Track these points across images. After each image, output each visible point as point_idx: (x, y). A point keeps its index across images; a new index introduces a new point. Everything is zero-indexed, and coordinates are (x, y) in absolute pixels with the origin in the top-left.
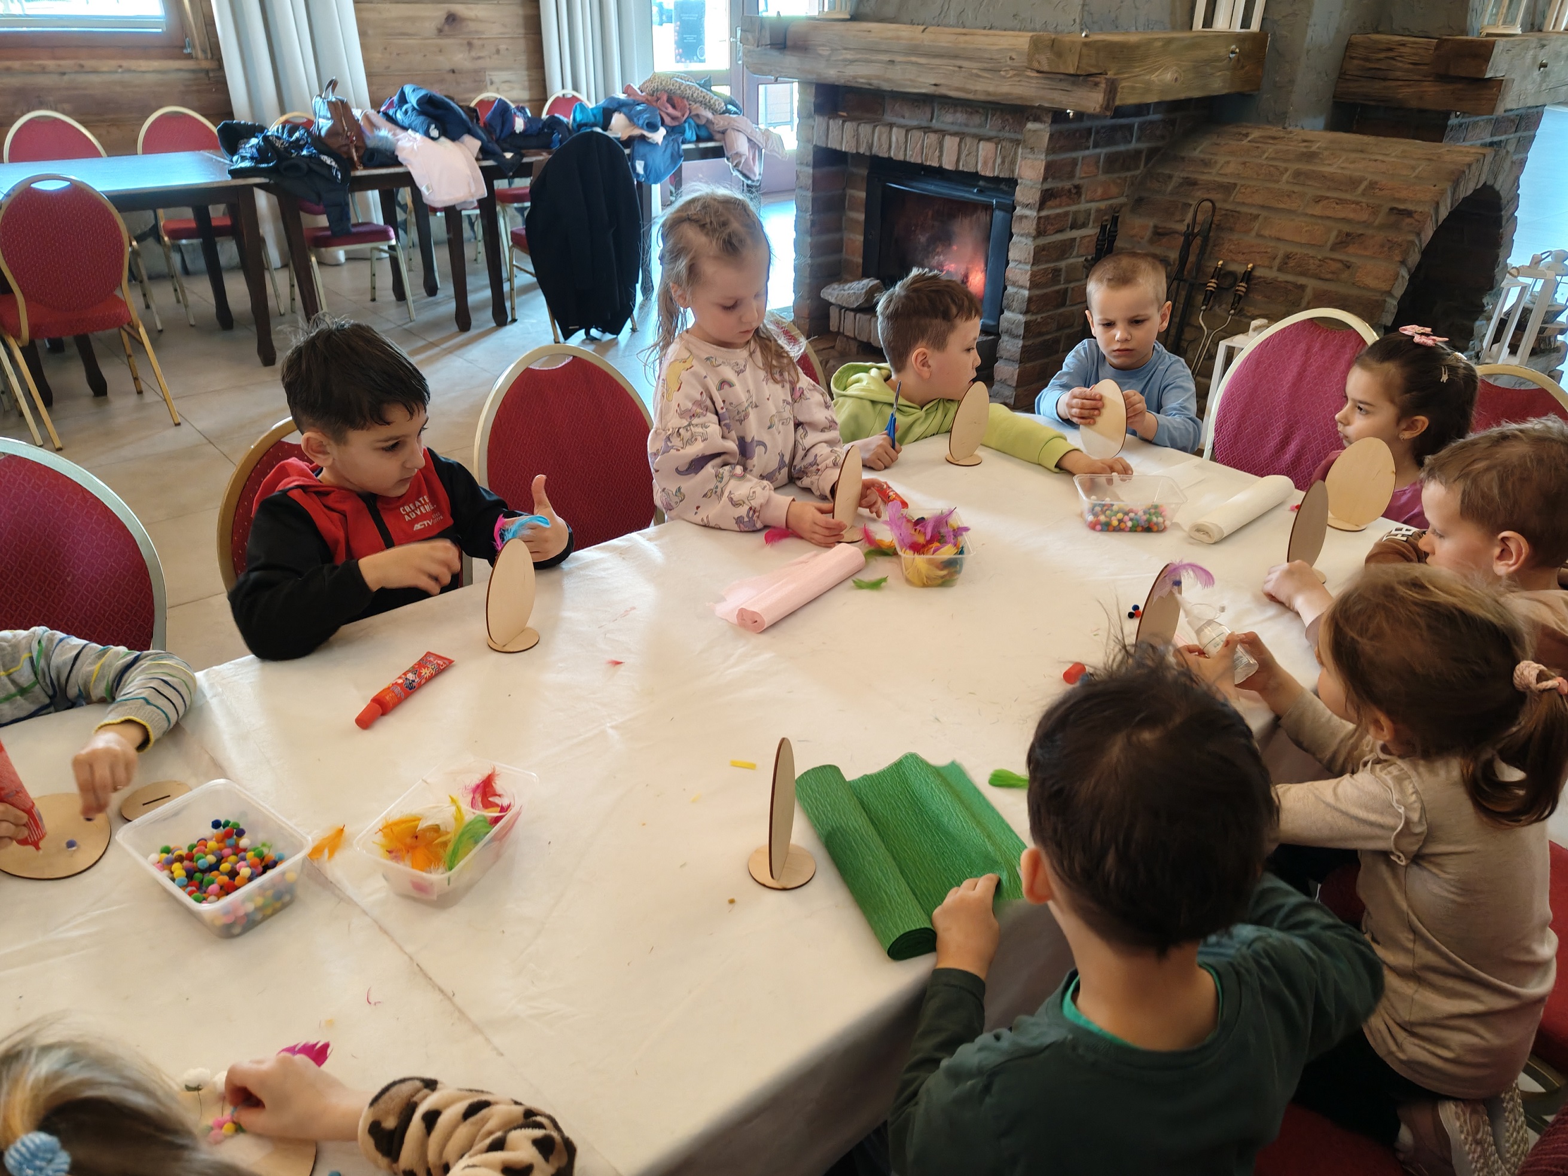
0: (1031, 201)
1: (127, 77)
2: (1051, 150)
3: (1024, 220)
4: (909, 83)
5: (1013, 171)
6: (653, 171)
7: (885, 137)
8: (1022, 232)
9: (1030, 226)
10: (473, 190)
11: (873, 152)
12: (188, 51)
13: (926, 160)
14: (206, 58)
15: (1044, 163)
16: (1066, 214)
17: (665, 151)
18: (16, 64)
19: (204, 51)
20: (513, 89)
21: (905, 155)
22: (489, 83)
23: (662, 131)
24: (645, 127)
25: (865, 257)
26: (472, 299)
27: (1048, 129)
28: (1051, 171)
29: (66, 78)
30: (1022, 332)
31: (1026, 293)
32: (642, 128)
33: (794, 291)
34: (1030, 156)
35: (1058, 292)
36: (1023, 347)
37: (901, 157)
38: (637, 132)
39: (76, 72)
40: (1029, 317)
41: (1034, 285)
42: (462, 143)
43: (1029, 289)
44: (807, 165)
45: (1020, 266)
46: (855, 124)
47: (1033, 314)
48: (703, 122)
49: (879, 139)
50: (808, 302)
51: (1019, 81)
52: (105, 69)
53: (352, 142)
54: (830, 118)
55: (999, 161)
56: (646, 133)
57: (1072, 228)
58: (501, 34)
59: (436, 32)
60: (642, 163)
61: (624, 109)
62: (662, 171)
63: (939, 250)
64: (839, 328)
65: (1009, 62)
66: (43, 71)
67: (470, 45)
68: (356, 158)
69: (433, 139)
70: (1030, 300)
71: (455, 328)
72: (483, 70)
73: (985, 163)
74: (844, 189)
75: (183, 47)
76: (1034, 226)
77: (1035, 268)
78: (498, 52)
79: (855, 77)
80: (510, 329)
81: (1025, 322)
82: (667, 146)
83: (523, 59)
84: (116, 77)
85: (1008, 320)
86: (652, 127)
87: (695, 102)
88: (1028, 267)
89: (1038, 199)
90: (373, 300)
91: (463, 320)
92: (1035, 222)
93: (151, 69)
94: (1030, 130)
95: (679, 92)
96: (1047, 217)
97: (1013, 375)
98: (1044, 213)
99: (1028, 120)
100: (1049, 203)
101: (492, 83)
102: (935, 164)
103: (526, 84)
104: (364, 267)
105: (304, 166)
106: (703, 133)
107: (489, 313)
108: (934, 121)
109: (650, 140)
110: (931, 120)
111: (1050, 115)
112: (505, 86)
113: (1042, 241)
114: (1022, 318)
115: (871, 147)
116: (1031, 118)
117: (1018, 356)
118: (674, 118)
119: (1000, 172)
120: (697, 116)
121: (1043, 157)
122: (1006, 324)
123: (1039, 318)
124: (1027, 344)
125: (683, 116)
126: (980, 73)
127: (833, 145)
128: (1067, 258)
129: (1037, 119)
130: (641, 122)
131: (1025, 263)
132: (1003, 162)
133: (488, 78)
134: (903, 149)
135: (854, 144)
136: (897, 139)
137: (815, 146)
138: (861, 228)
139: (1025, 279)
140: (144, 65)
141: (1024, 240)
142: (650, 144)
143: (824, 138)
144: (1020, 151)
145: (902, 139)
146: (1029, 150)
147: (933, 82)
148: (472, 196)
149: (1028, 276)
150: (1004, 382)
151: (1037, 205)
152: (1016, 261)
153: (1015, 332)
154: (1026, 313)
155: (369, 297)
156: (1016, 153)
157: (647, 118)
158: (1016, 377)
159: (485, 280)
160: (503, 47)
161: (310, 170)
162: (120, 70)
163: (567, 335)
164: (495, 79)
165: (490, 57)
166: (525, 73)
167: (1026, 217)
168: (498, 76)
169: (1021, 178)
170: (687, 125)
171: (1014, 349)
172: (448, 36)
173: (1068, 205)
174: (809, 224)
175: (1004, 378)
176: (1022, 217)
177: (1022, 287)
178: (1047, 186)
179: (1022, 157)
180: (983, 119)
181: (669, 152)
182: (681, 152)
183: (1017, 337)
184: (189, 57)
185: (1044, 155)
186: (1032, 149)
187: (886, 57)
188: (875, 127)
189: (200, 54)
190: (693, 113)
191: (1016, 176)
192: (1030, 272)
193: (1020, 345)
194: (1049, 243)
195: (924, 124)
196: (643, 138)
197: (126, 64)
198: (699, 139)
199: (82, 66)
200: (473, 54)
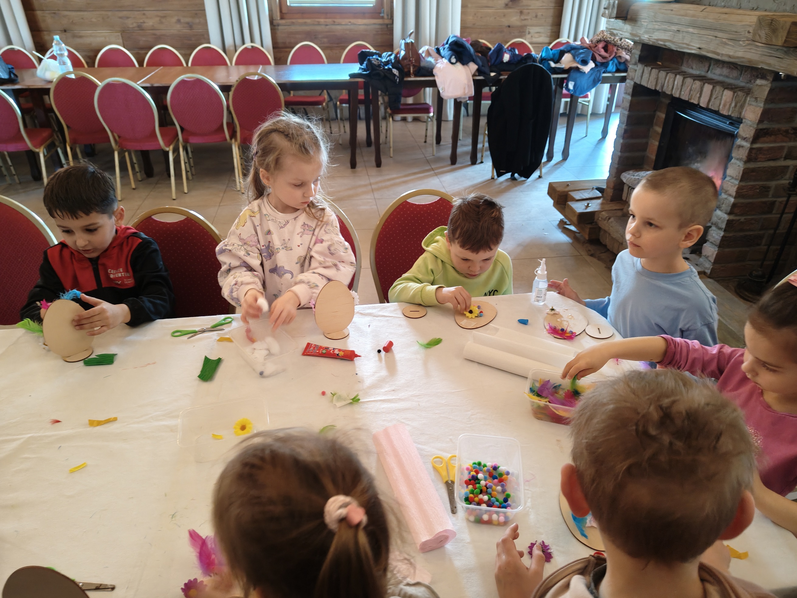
0: (747, 136)
1: (352, 27)
2: (768, 101)
3: (741, 149)
4: (685, 46)
5: (740, 113)
6: (579, 88)
7: (672, 80)
8: (738, 157)
9: (743, 154)
10: (466, 92)
11: (664, 90)
12: (382, 15)
13: (691, 99)
14: (388, 19)
15: (762, 109)
16: (782, 148)
17: (590, 77)
18: (309, 21)
19: (388, 15)
20: (540, 36)
21: (680, 94)
22: (527, 33)
23: (591, 65)
24: (580, 62)
25: (658, 156)
26: (459, 150)
27: (770, 85)
28: (765, 115)
29: (328, 27)
30: (724, 226)
31: (732, 200)
32: (578, 63)
33: (610, 171)
34: (754, 103)
35: (765, 203)
36: (723, 237)
37: (677, 95)
38: (575, 65)
39: (332, 25)
40: (732, 217)
41: (739, 194)
42: (468, 66)
43: (735, 198)
44: (629, 94)
45: (733, 181)
46: (657, 71)
47: (736, 215)
48: (623, 61)
49: (668, 82)
50: (615, 179)
51: (750, 49)
52: (343, 23)
53: (412, 63)
54: (646, 66)
55: (733, 105)
56: (580, 66)
57: (786, 158)
58: (541, 6)
59: (504, 5)
60: (573, 83)
61: (573, 52)
62: (585, 88)
63: (699, 159)
64: (626, 199)
65: (747, 34)
66: (319, 24)
67: (521, 13)
68: (412, 71)
69: (452, 63)
70: (734, 205)
71: (449, 162)
72: (526, 26)
73: (725, 105)
74: (655, 111)
75: (380, 13)
76: (746, 154)
77: (743, 184)
78: (536, 16)
79: (657, 40)
80: (477, 167)
81: (728, 221)
82: (592, 74)
83: (550, 20)
84: (348, 27)
85: (717, 217)
86: (585, 62)
87: (622, 48)
88: (737, 182)
89: (752, 135)
90: (425, 142)
91: (454, 159)
92: (747, 151)
93: (362, 23)
94: (757, 85)
95: (613, 42)
96: (760, 149)
97: (713, 254)
98: (756, 146)
99: (757, 77)
100: (762, 139)
101: (529, 33)
102: (696, 102)
103: (549, 34)
104: (422, 126)
105: (382, 74)
106: (622, 67)
107: (468, 158)
108: (709, 72)
109: (581, 70)
110: (707, 72)
111: (773, 75)
112: (536, 35)
113: (752, 165)
114: (726, 217)
115: (662, 87)
116: (760, 76)
117: (718, 242)
118: (604, 58)
119: (732, 112)
120: (620, 57)
121: (762, 105)
122: (716, 218)
123: (742, 219)
124: (727, 235)
125: (610, 56)
126: (727, 42)
127: (644, 83)
128: (778, 180)
129: (763, 77)
130: (578, 60)
131: (736, 179)
132: (736, 106)
133: (527, 30)
134: (679, 90)
135: (654, 83)
136: (677, 83)
137: (635, 83)
138: (658, 138)
139: (733, 190)
140: (360, 21)
141: (738, 162)
142: (581, 72)
143: (640, 78)
144: (748, 99)
145: (680, 83)
146: (754, 99)
147: (698, 46)
148: (465, 95)
149: (735, 189)
150: (707, 257)
151: (751, 140)
152: (730, 176)
153: (720, 226)
154: (730, 214)
155: (424, 140)
156: (745, 100)
157: (583, 57)
158: (714, 256)
159: (469, 141)
160: (539, 14)
161: (385, 76)
162: (350, 24)
163: (499, 175)
164: (531, 31)
165: (531, 19)
166: (549, 28)
167: (742, 147)
168: (533, 30)
169: (745, 119)
170: (611, 63)
171: (717, 237)
172: (510, 8)
173: (783, 141)
174: (623, 131)
175: (708, 255)
176: (740, 146)
177: (730, 195)
178: (761, 127)
179: (748, 104)
180: (739, 73)
181: (592, 78)
182: (601, 78)
183: (720, 229)
184: (382, 18)
185: (763, 103)
186: (756, 98)
187: (675, 28)
188: (667, 73)
189: (386, 17)
190: (618, 55)
191: (742, 117)
192: (737, 186)
193: (722, 235)
194: (759, 168)
195: (703, 73)
196: (577, 69)
197: (353, 21)
198: (618, 71)
199: (334, 22)
200: (523, 17)
